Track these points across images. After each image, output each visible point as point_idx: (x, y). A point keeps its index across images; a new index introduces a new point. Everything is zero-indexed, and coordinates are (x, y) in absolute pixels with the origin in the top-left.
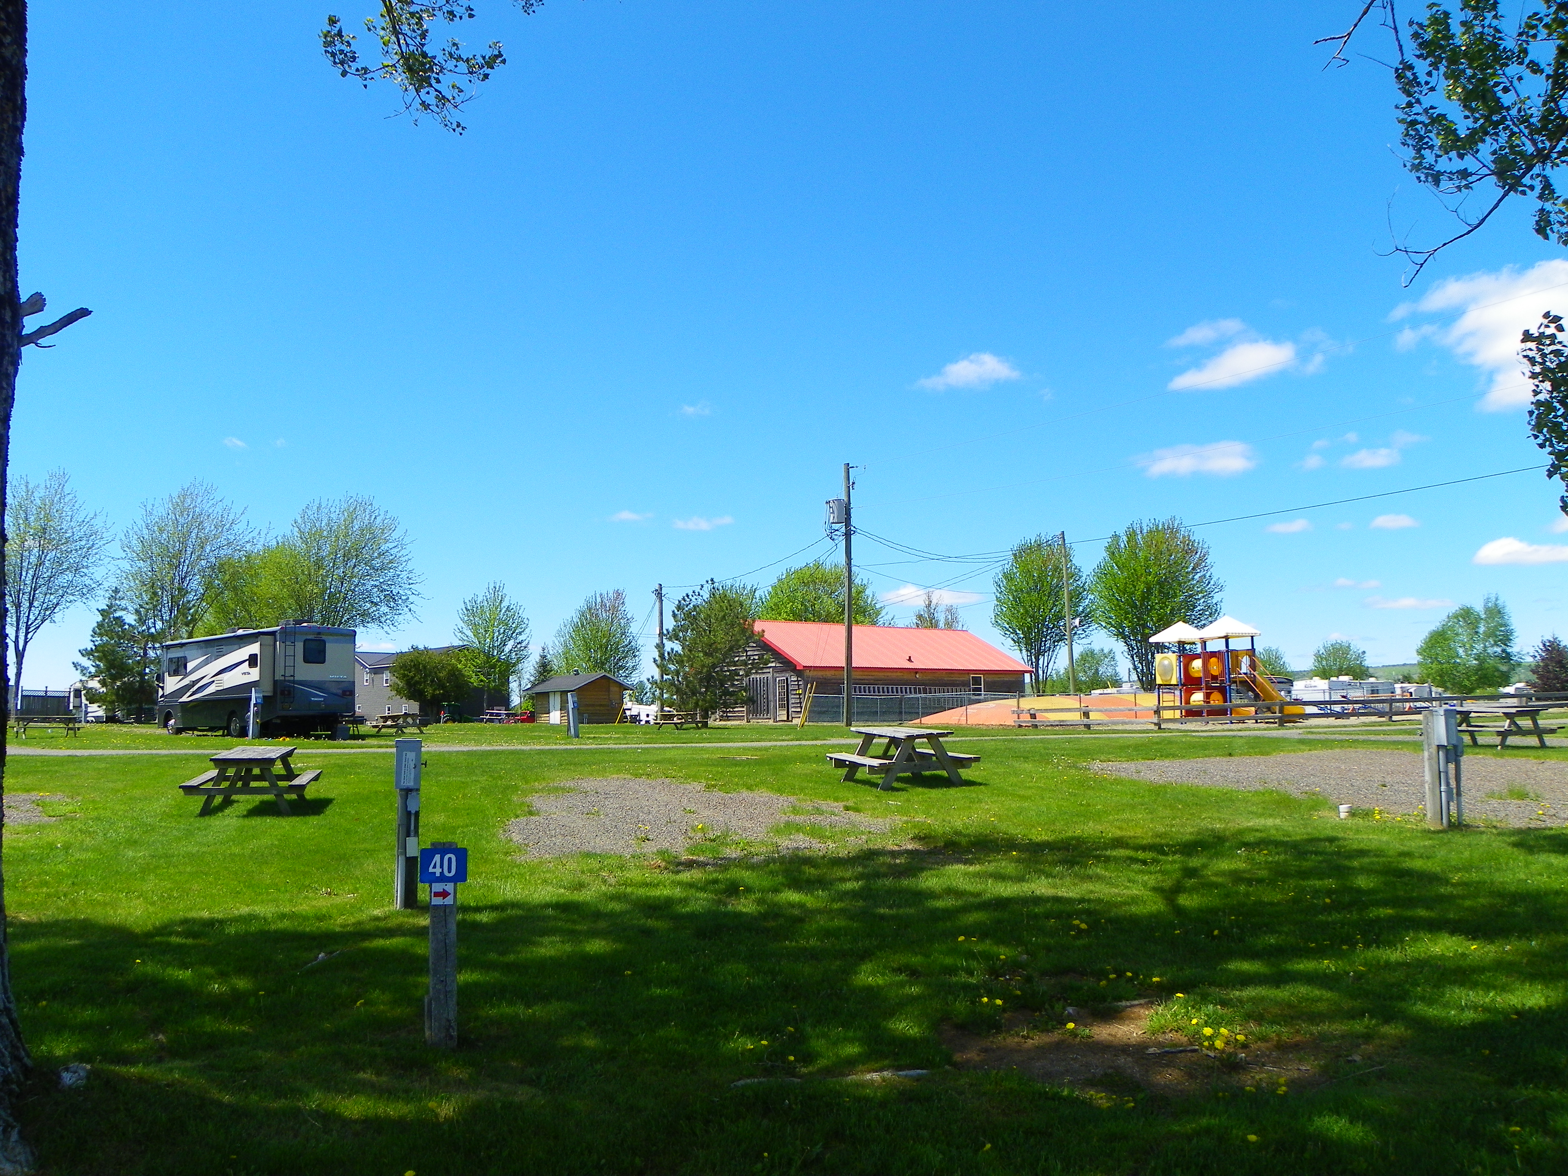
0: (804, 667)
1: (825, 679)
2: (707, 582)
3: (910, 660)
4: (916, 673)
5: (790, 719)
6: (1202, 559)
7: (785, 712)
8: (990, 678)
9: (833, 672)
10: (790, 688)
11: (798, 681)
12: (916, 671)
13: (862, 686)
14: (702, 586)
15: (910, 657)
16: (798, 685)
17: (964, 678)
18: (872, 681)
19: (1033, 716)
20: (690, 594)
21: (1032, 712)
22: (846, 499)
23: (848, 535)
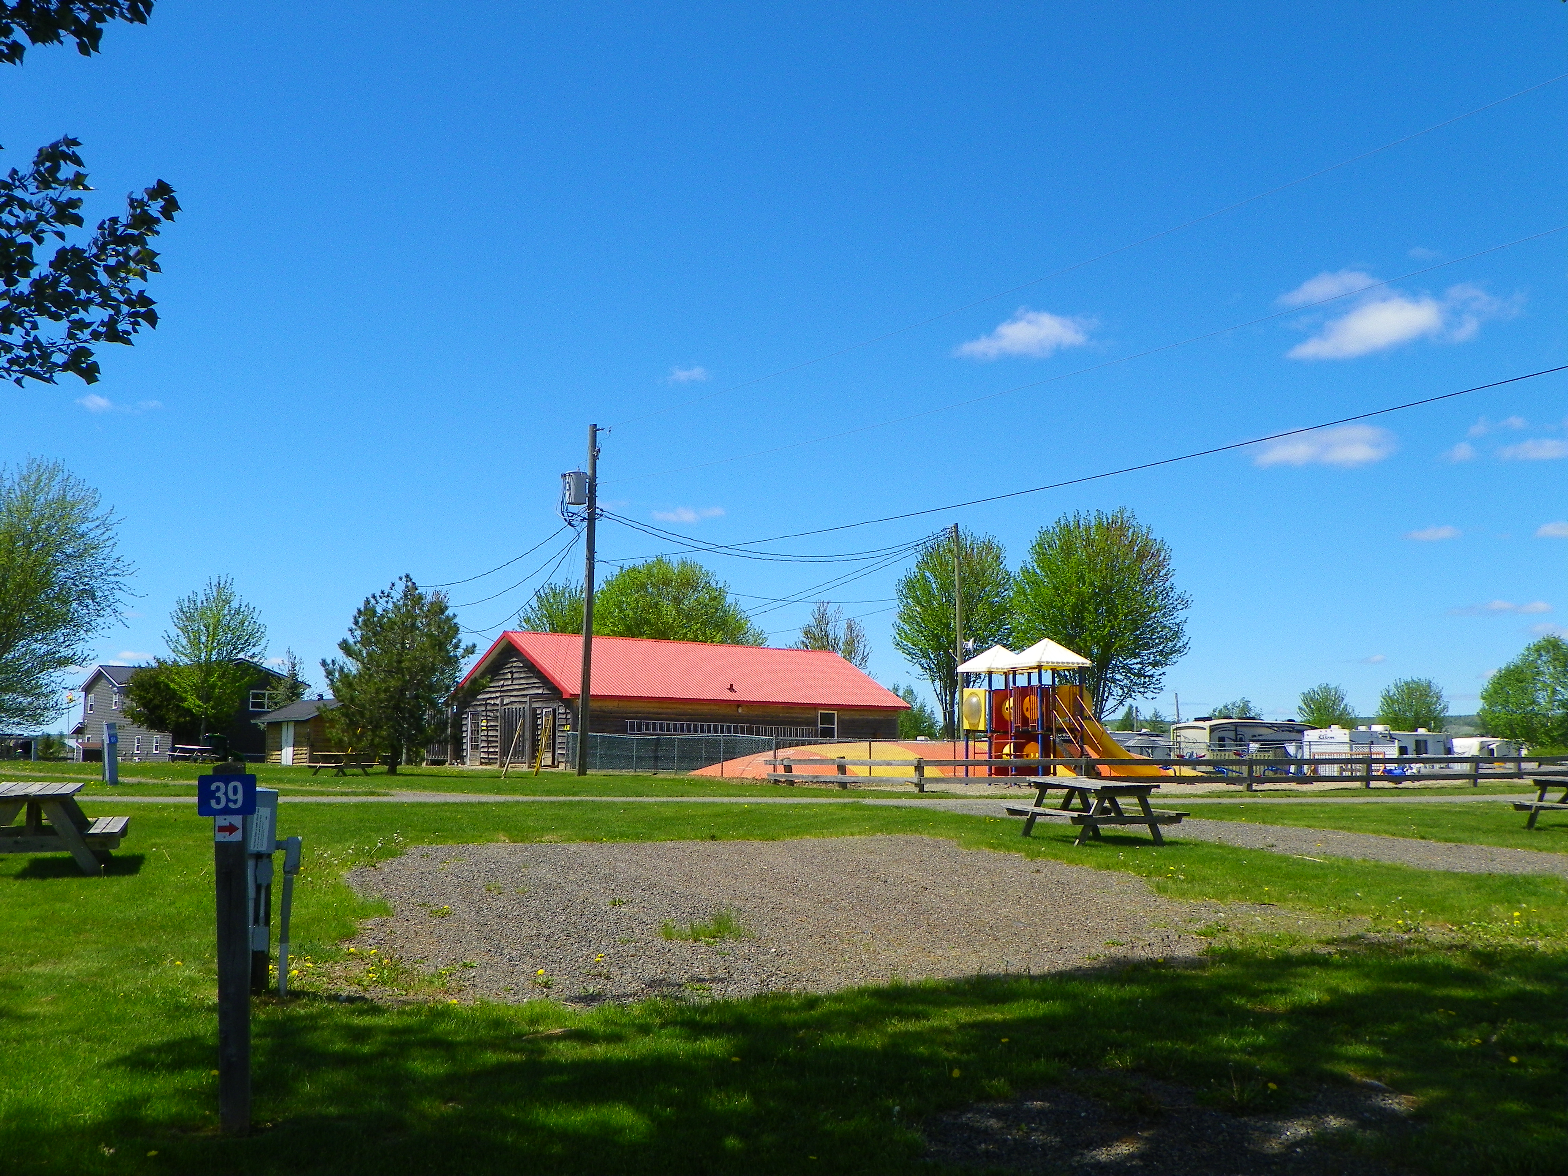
0: (571, 695)
1: (604, 712)
2: (401, 579)
3: (731, 689)
4: (738, 706)
5: (556, 764)
6: (1160, 565)
7: (550, 755)
8: (847, 716)
9: (616, 703)
10: (557, 723)
11: (566, 713)
12: (739, 704)
13: (658, 722)
14: (393, 585)
15: (732, 685)
16: (567, 719)
17: (810, 715)
18: (673, 716)
19: (788, 769)
20: (378, 594)
21: (785, 763)
22: (589, 472)
23: (591, 520)
